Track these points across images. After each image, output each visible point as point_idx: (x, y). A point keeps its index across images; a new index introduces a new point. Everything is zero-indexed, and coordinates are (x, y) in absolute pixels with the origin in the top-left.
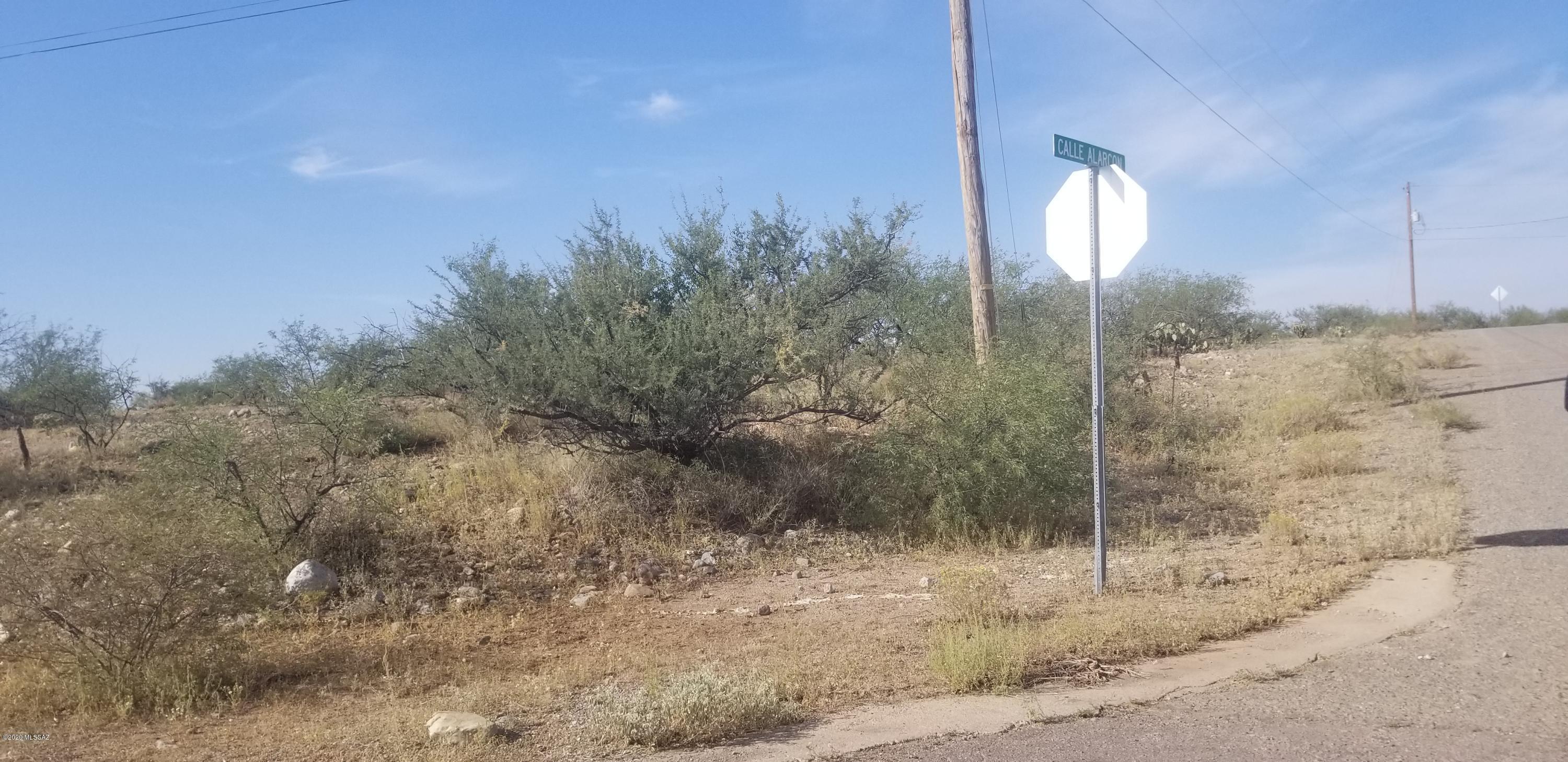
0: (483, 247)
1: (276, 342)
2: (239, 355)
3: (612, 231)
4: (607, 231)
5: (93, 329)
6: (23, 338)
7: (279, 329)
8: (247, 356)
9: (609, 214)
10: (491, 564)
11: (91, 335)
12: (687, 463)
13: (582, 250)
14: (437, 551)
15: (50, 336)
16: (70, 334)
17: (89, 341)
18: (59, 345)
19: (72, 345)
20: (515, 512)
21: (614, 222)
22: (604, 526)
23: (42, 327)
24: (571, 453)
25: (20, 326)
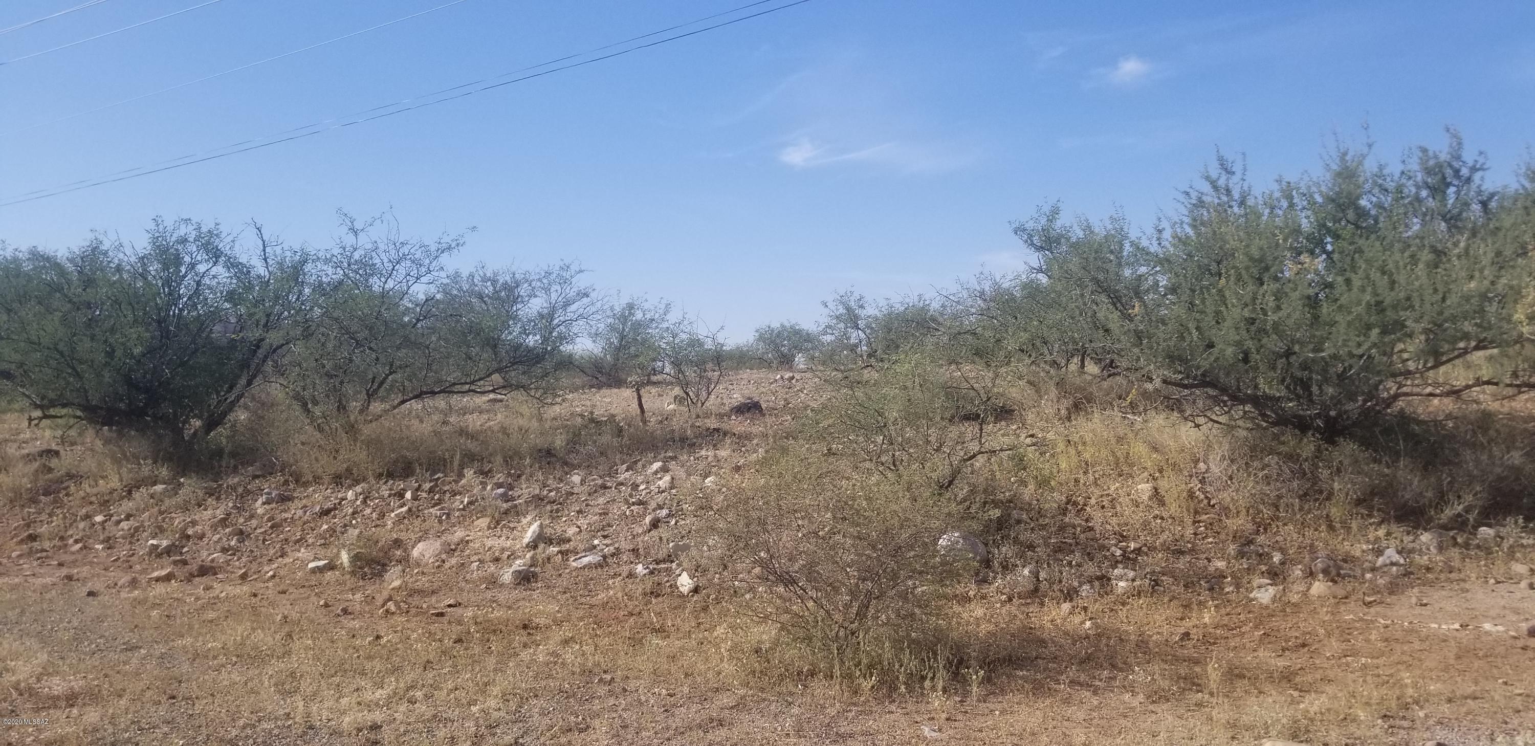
0: (1046, 209)
1: (826, 311)
2: (776, 325)
3: (1235, 179)
4: (1228, 179)
5: (664, 302)
6: (612, 309)
7: (830, 299)
8: (782, 326)
9: (1230, 160)
10: (1138, 546)
11: (663, 306)
12: (1332, 442)
13: (1201, 203)
14: (1074, 527)
15: (631, 307)
16: (646, 306)
17: (661, 311)
18: (639, 315)
19: (648, 316)
20: (1144, 489)
21: (1237, 168)
22: (1253, 510)
23: (624, 301)
24: (1197, 426)
25: (606, 300)
